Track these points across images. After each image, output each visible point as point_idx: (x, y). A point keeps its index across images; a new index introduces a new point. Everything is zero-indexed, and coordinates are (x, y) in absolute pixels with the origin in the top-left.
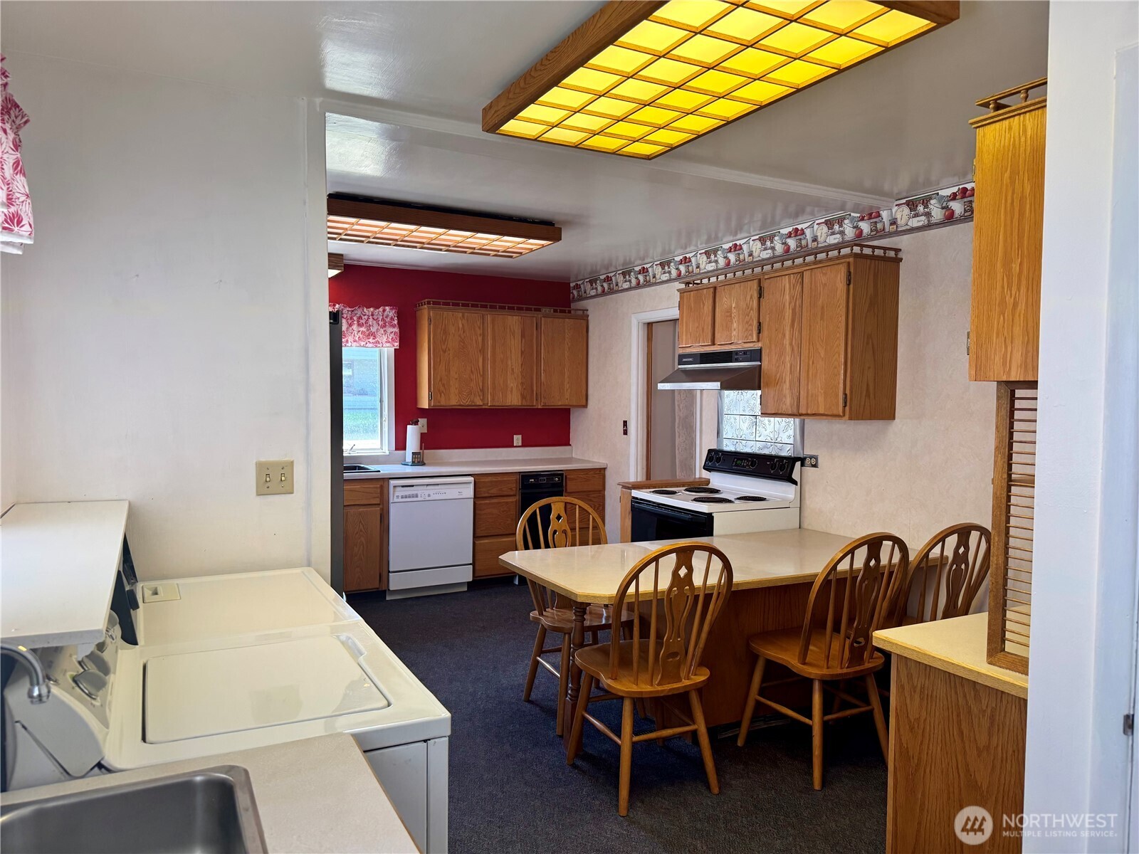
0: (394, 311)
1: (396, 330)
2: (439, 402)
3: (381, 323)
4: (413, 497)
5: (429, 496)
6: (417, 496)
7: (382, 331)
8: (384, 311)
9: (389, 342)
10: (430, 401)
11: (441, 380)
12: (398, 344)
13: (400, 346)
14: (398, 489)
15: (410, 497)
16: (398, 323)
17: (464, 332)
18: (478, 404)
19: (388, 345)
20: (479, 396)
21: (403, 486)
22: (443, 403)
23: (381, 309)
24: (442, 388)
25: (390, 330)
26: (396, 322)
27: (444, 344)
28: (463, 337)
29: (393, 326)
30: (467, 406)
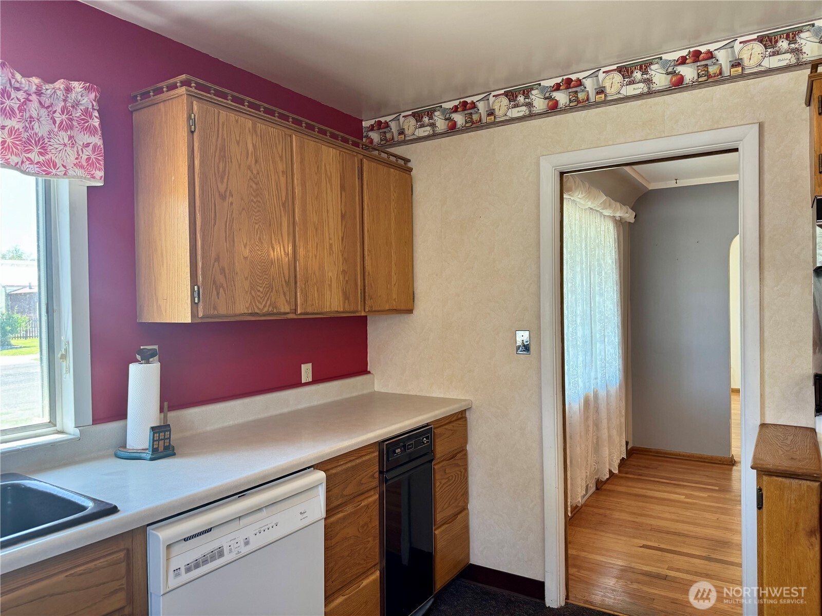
0: (93, 96)
1: (97, 140)
2: (215, 308)
3: (58, 117)
4: (213, 558)
5: (247, 543)
6: (221, 554)
7: (64, 136)
8: (68, 90)
9: (82, 167)
10: (194, 305)
11: (217, 259)
12: (102, 174)
13: (106, 178)
14: (175, 550)
15: (205, 562)
16: (102, 124)
17: (256, 161)
18: (282, 310)
19: (80, 172)
20: (285, 294)
21: (186, 540)
22: (222, 310)
23: (60, 84)
24: (221, 279)
25: (83, 138)
26: (96, 122)
27: (222, 182)
28: (255, 172)
29: (91, 131)
30: (264, 315)
